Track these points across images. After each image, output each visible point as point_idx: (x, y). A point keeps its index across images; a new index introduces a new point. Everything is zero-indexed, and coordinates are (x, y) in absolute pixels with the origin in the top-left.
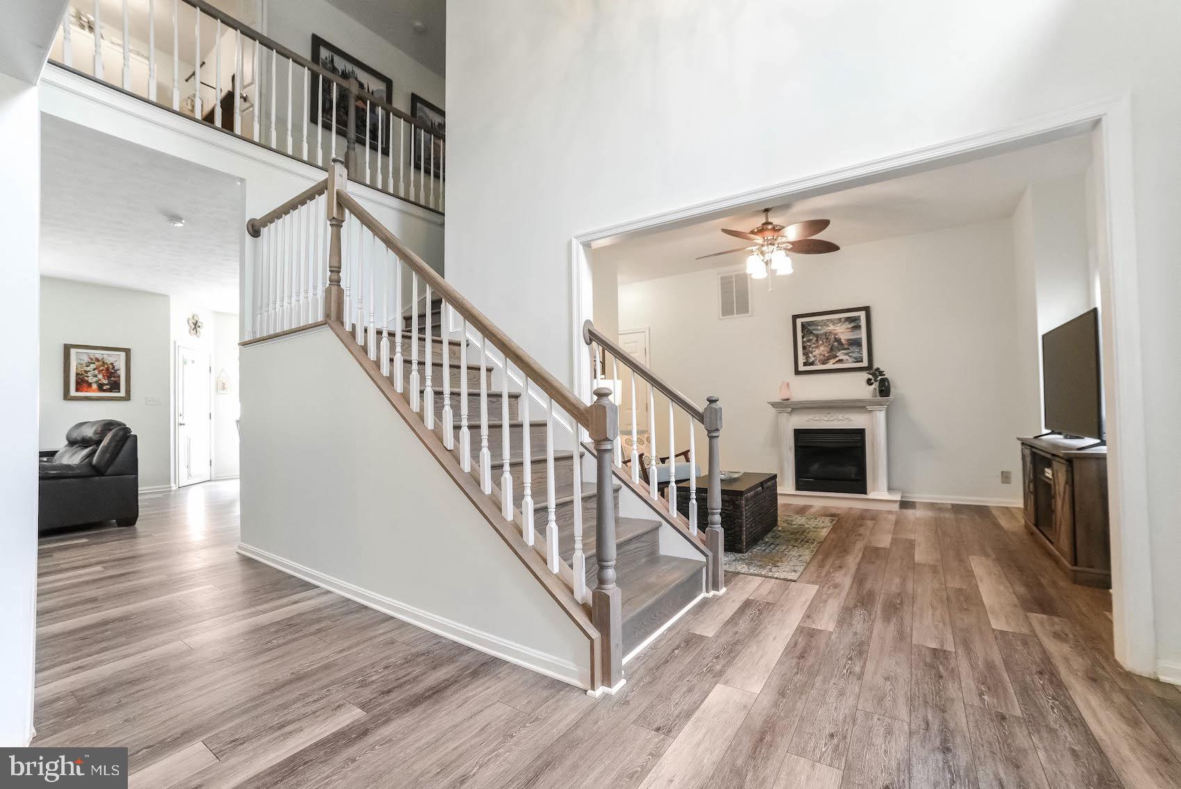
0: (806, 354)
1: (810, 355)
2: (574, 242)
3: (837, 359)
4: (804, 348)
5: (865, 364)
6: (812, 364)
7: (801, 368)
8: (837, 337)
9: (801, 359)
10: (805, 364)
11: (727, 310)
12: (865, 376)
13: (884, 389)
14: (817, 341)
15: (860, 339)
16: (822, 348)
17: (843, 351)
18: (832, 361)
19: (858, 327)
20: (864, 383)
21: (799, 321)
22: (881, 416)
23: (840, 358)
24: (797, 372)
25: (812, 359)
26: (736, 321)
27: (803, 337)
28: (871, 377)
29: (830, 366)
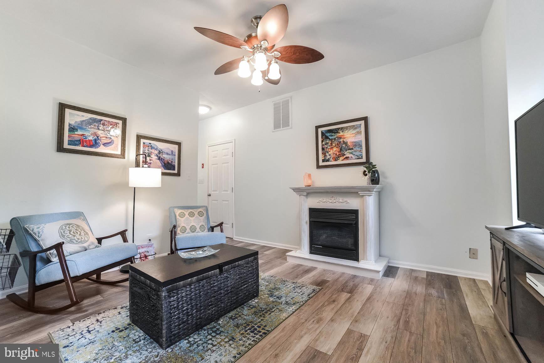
0: (324, 154)
1: (327, 154)
3: (345, 156)
4: (323, 149)
5: (364, 160)
6: (328, 161)
7: (321, 163)
8: (345, 140)
9: (321, 157)
10: (323, 161)
11: (277, 126)
12: (362, 168)
13: (375, 180)
14: (331, 144)
15: (361, 141)
16: (335, 149)
17: (349, 151)
18: (341, 158)
19: (359, 133)
20: (362, 174)
21: (320, 130)
22: (371, 201)
23: (347, 156)
24: (319, 167)
25: (328, 157)
26: (283, 133)
27: (322, 141)
28: (365, 169)
29: (340, 162)
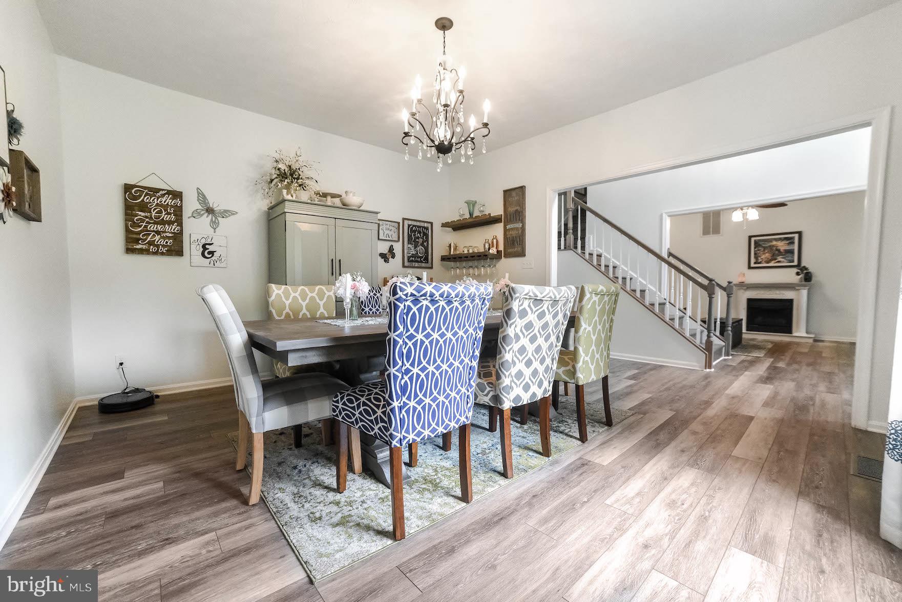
0: (756, 257)
1: (759, 258)
2: (664, 215)
3: (777, 261)
4: (755, 254)
5: (796, 263)
6: (760, 263)
7: (753, 265)
8: (778, 248)
9: (753, 260)
10: (755, 263)
11: (706, 232)
12: (795, 270)
13: (808, 277)
14: (764, 250)
15: (794, 250)
16: (767, 255)
17: (781, 256)
18: (773, 262)
19: (793, 243)
20: (794, 274)
21: (753, 239)
22: (804, 292)
23: (779, 260)
24: (750, 267)
25: (760, 261)
26: (712, 238)
27: (755, 248)
28: (799, 271)
29: (771, 264)
